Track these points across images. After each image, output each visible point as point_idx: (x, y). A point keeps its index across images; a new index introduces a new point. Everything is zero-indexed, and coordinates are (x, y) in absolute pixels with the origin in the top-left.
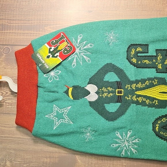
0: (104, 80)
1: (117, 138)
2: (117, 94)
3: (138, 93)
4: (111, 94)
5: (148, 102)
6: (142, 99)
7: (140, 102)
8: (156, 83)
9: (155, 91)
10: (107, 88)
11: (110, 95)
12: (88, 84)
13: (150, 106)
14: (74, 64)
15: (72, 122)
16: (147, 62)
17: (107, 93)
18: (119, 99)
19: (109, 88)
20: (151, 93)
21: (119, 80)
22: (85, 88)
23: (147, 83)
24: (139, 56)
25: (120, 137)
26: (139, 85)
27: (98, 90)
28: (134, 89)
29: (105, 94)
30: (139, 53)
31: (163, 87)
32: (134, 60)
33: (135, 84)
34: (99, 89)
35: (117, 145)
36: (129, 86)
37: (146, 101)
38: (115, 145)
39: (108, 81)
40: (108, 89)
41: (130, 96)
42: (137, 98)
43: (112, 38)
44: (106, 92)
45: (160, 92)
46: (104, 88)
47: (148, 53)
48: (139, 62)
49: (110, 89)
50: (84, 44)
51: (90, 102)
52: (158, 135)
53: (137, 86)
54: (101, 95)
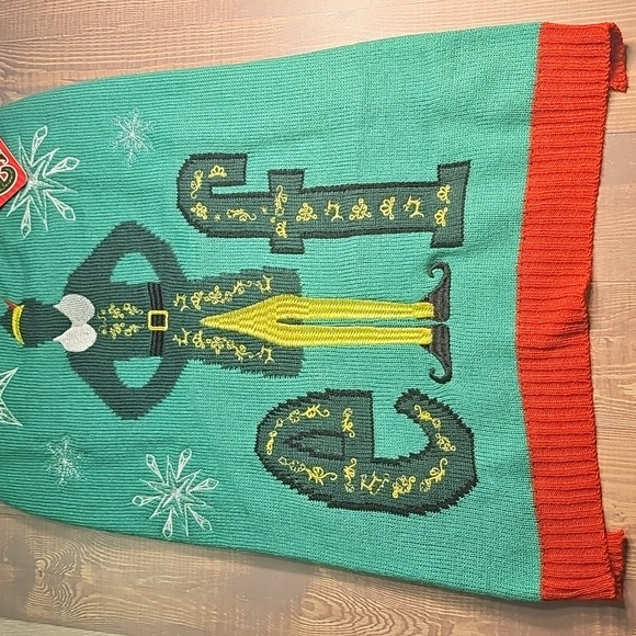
0: (114, 279)
1: (149, 475)
2: (151, 328)
3: (209, 322)
4: (134, 328)
5: (241, 352)
6: (225, 343)
7: (218, 352)
8: (268, 288)
9: (265, 314)
10: (121, 307)
11: (130, 331)
12: (65, 294)
13: (247, 366)
14: (25, 228)
15: (19, 420)
16: (241, 214)
17: (122, 325)
18: (158, 345)
19: (129, 308)
20: (251, 323)
21: (156, 279)
22: (56, 306)
23: (239, 287)
24: (216, 196)
25: (158, 473)
26: (215, 297)
27: (96, 313)
28: (198, 308)
29: (118, 328)
30: (216, 185)
31: (288, 302)
32: (200, 211)
33: (201, 293)
34: (97, 310)
35: (150, 499)
36: (184, 298)
37: (235, 350)
38: (145, 501)
39: (124, 283)
40: (125, 309)
41: (186, 334)
42: (208, 341)
43: (132, 134)
44: (119, 321)
45: (280, 321)
46: (113, 306)
47: (243, 183)
48: (218, 217)
49: (132, 311)
50: (50, 159)
51: (71, 355)
52: (271, 467)
53: (207, 299)
54: (104, 332)
